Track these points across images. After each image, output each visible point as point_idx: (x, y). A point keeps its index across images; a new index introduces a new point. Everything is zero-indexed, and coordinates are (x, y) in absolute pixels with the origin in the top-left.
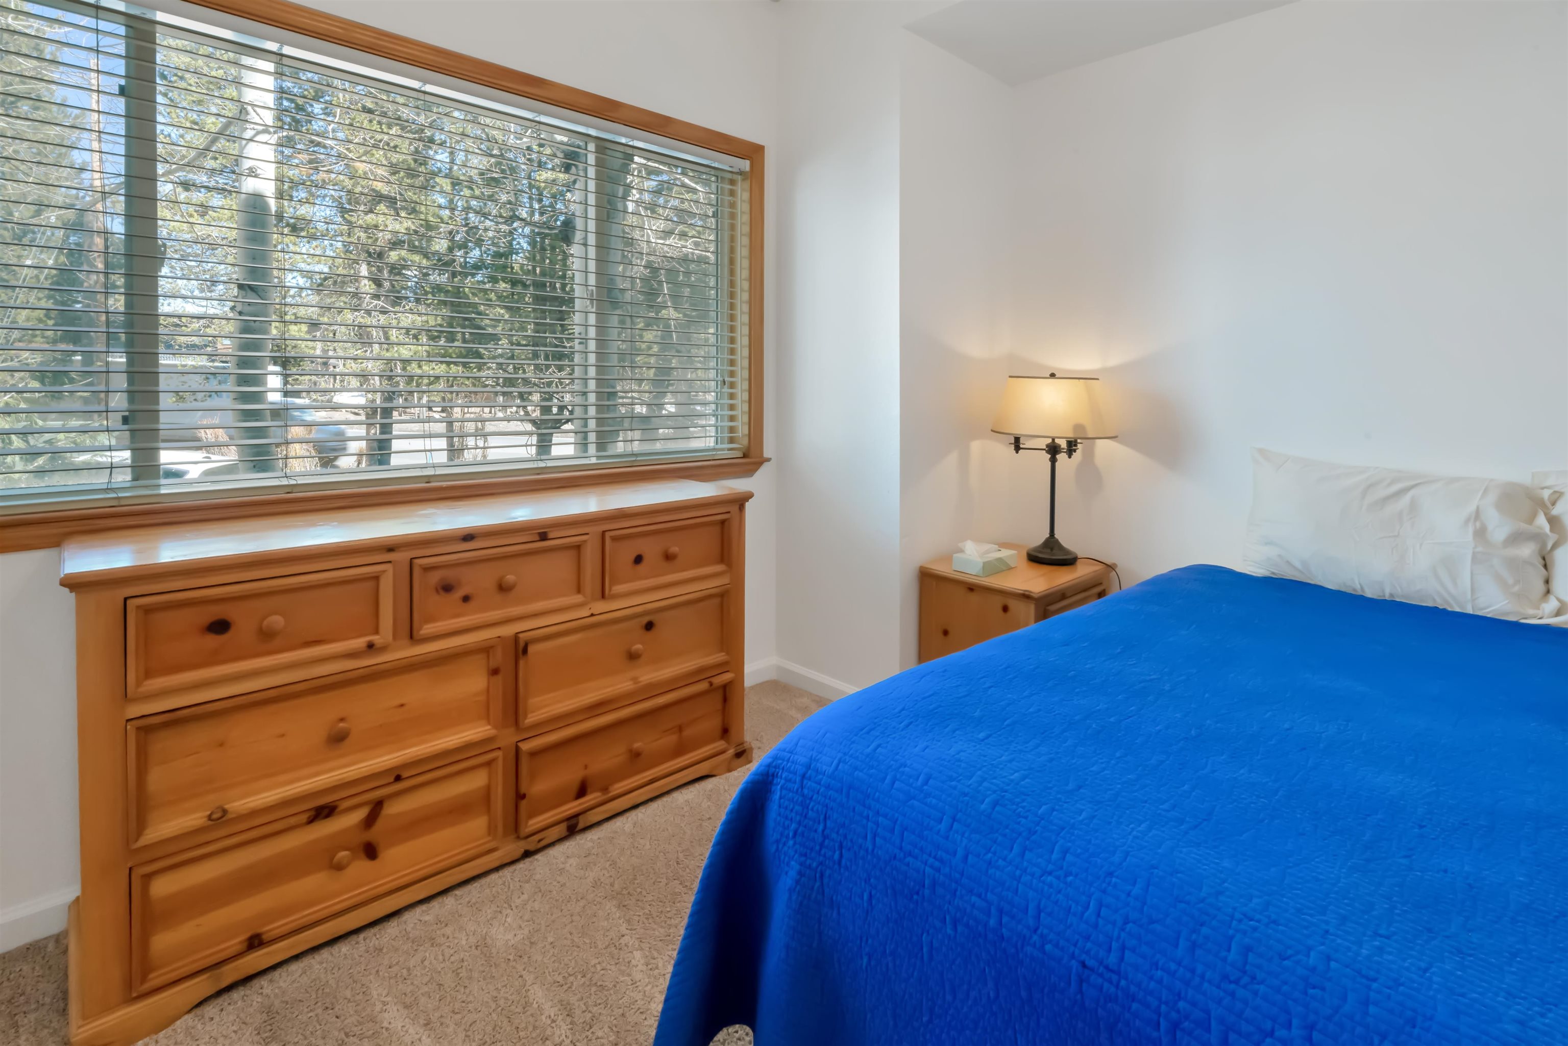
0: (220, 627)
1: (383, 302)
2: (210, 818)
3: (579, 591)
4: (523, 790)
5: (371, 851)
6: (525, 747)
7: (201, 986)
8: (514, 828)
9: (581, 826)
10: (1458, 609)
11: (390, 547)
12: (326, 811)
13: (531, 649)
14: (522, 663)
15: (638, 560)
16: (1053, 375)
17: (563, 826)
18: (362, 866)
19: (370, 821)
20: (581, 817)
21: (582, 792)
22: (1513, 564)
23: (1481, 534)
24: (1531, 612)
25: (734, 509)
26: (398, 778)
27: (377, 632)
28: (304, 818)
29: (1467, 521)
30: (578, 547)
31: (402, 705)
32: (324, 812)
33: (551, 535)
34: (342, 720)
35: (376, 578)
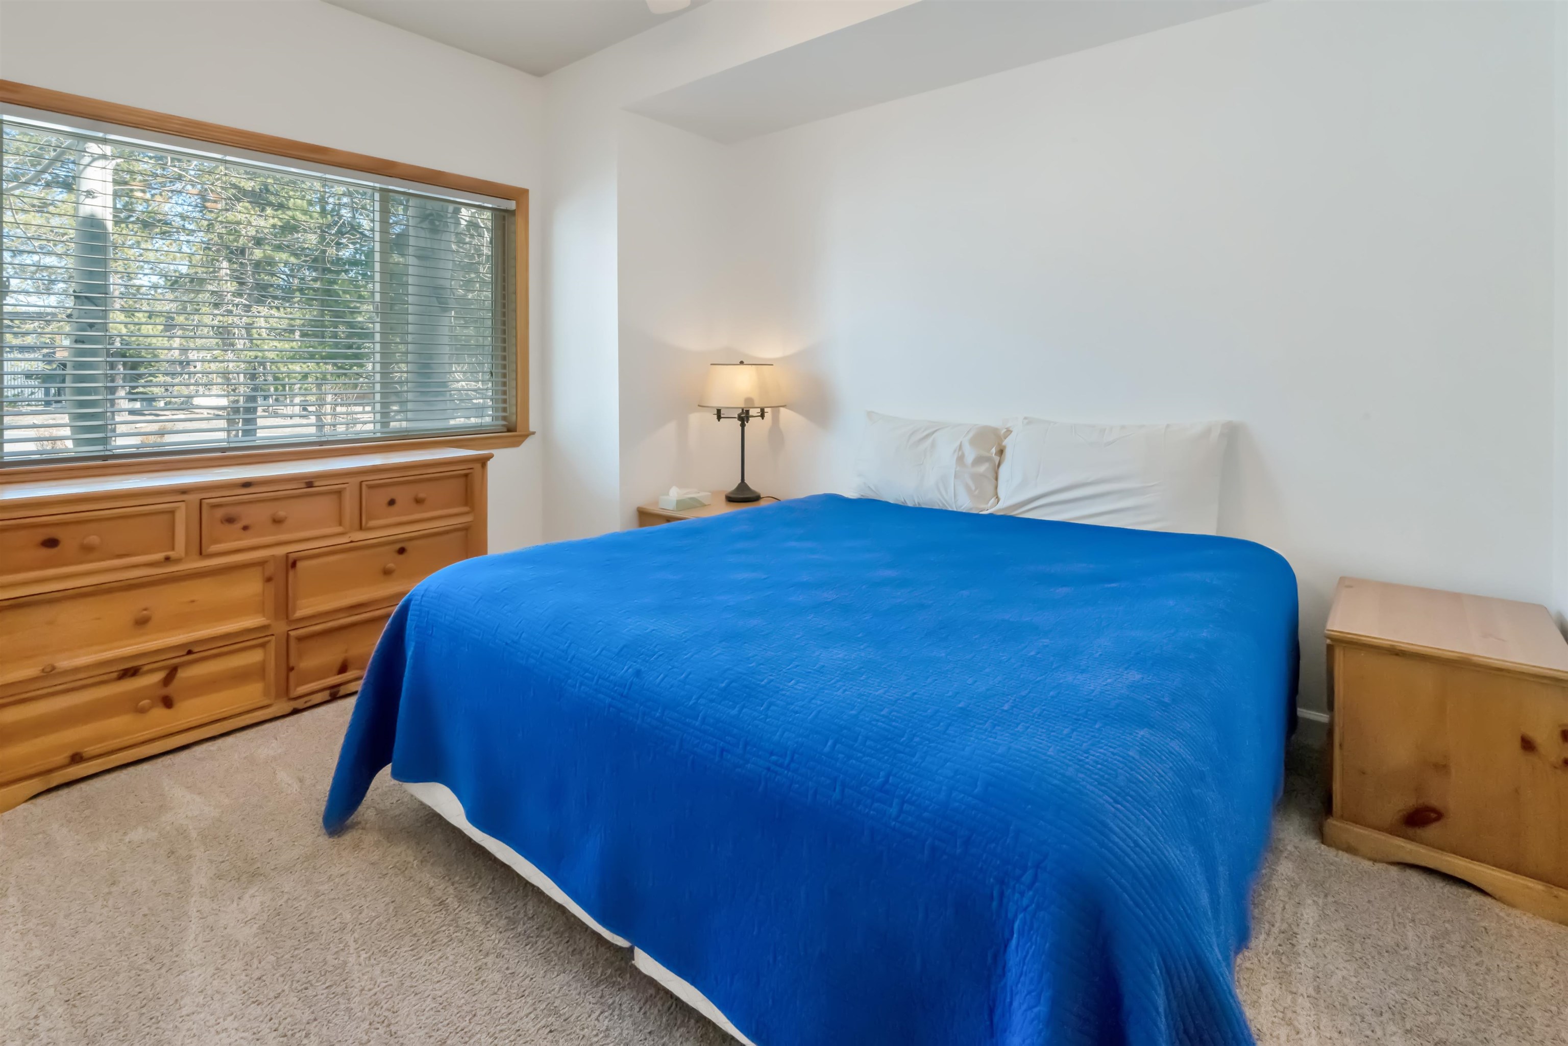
0: (51, 543)
1: (246, 299)
2: (43, 670)
3: (340, 524)
4: (292, 663)
5: (168, 702)
6: (292, 633)
7: (36, 785)
8: (285, 692)
9: (342, 693)
10: (950, 509)
11: (184, 491)
12: (132, 671)
13: (300, 565)
14: (291, 573)
15: (392, 502)
16: (742, 363)
17: (327, 693)
18: (160, 713)
19: (168, 680)
20: (342, 687)
21: (343, 669)
22: (976, 477)
23: (961, 459)
24: (983, 506)
25: (477, 466)
26: (190, 652)
27: (173, 549)
28: (115, 675)
29: (955, 451)
30: (339, 493)
31: (193, 601)
32: (131, 672)
33: (316, 484)
34: (145, 609)
35: (172, 512)
